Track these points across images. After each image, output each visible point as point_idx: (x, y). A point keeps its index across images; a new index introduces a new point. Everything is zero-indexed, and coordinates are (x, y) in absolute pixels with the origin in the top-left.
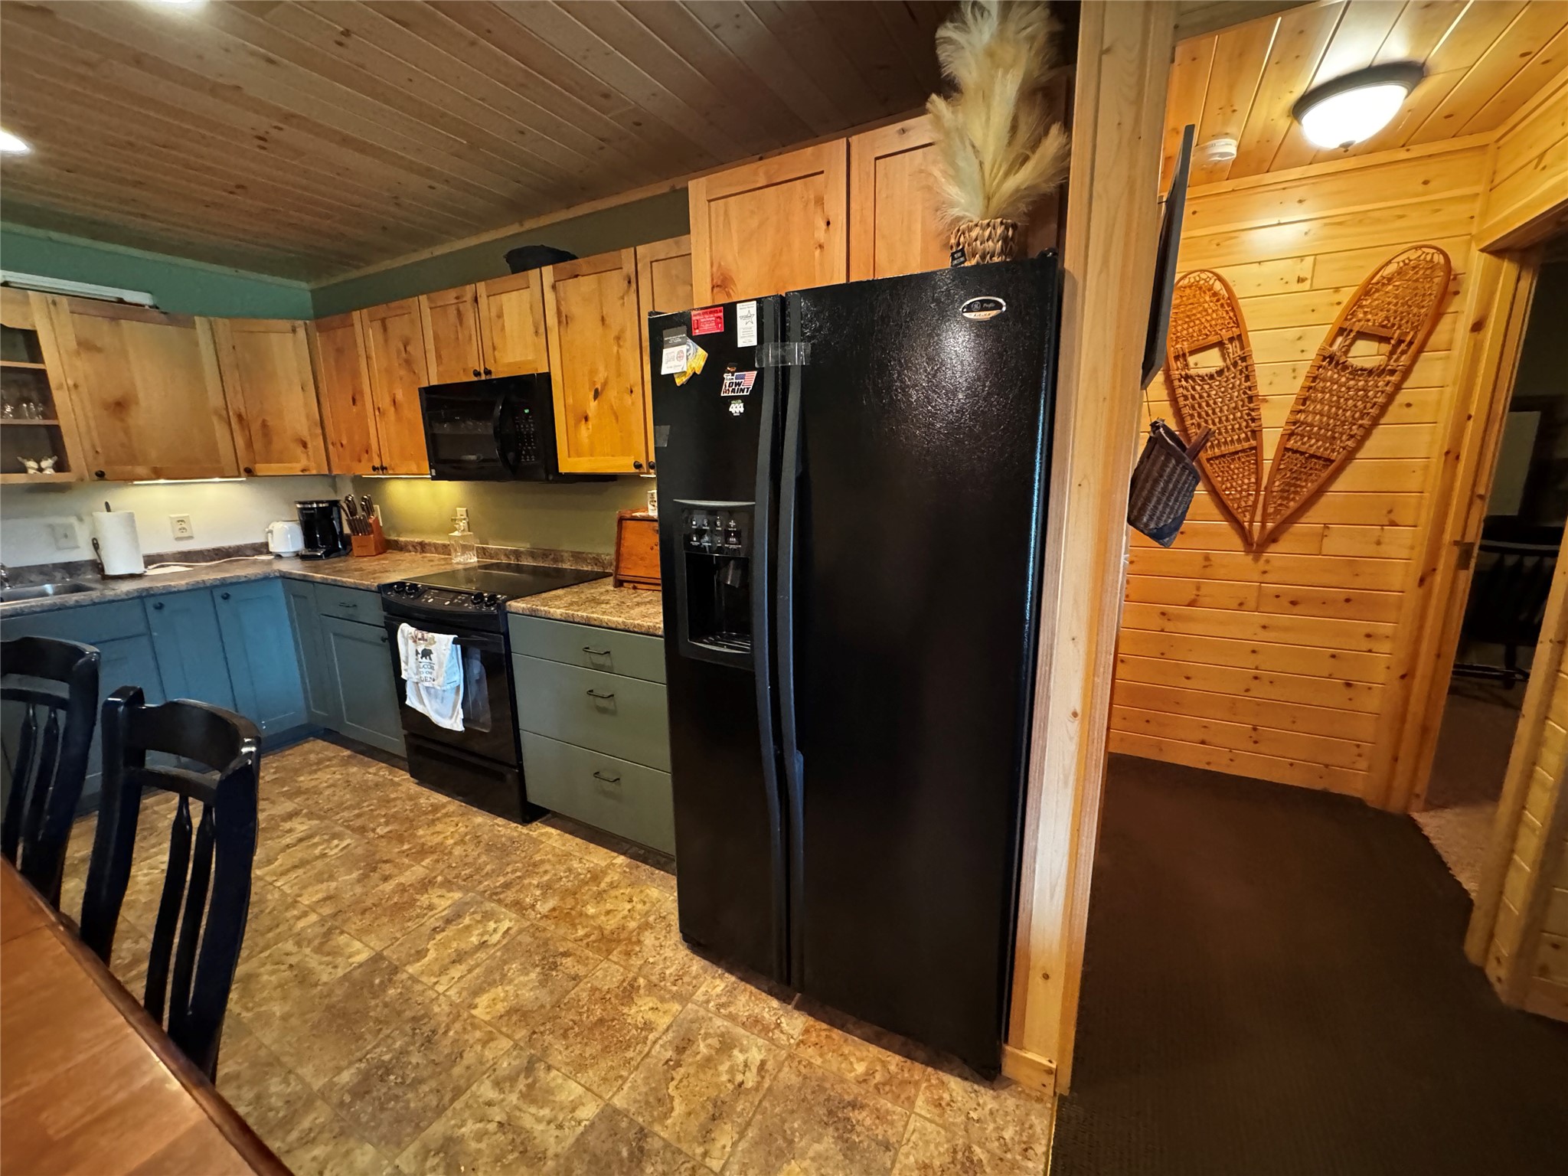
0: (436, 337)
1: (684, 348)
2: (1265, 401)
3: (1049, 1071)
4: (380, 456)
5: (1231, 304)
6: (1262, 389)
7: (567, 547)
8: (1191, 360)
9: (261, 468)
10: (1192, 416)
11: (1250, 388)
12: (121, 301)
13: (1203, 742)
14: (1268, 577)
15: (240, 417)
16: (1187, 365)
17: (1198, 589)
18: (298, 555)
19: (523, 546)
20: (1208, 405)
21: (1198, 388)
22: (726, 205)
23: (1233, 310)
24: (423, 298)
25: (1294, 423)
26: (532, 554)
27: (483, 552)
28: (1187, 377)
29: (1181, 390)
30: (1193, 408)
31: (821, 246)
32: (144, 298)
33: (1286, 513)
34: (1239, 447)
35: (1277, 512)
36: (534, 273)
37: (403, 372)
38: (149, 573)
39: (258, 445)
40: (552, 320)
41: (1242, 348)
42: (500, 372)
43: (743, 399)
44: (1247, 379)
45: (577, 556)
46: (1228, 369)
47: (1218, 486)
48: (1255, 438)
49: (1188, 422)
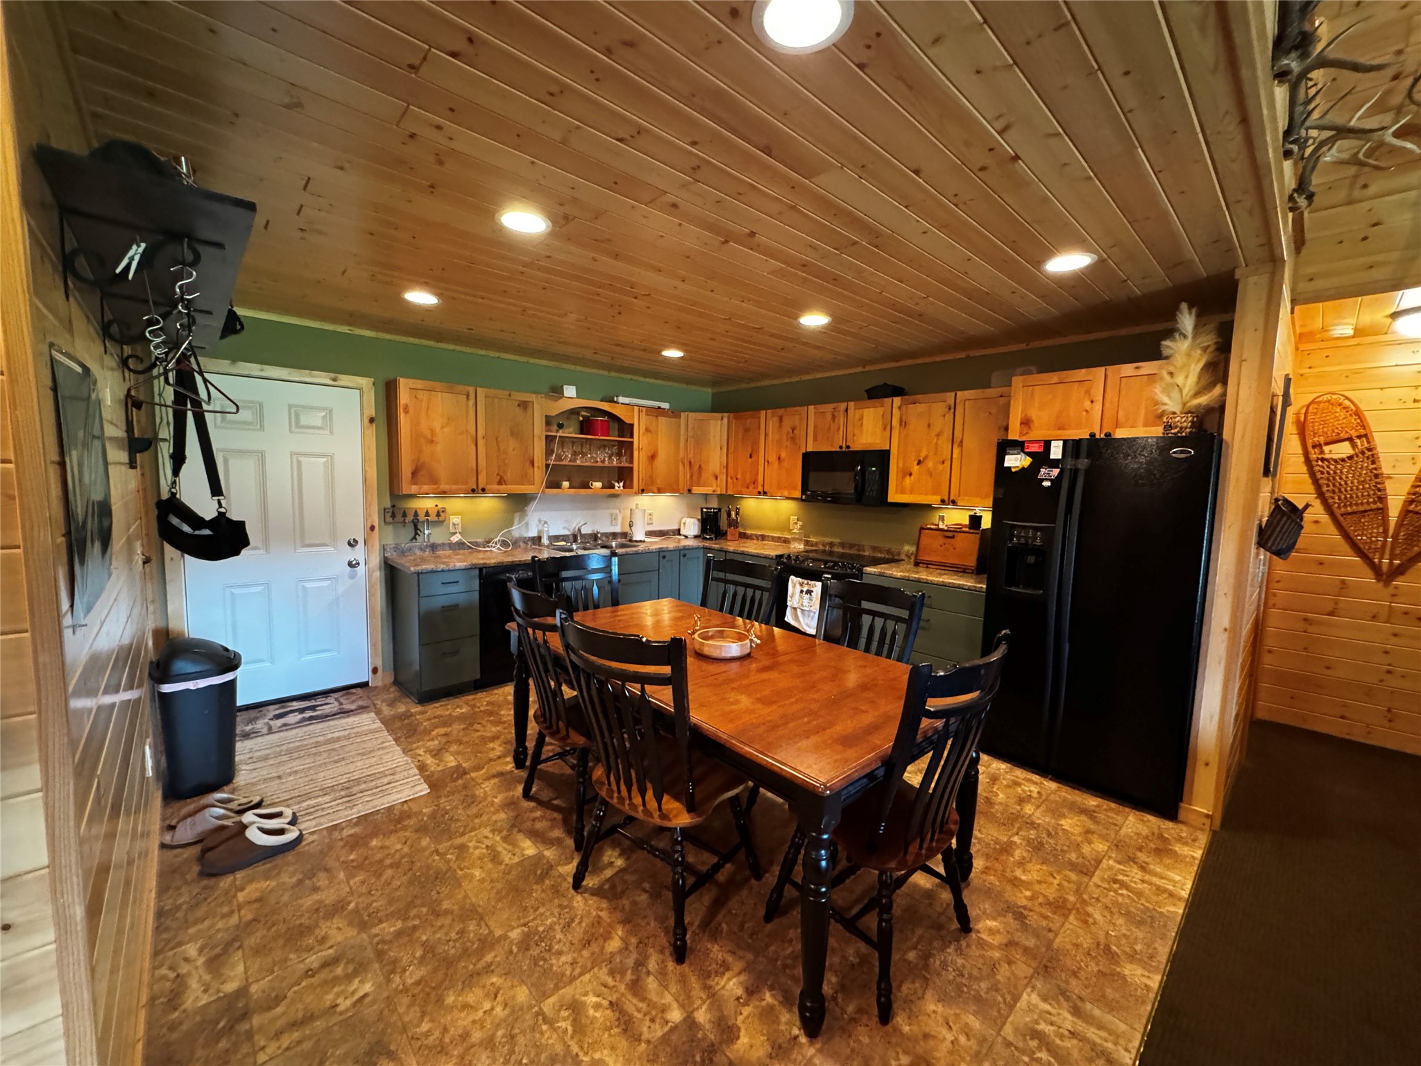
0: (815, 427)
1: (1019, 456)
2: (1390, 478)
3: (1207, 816)
4: (763, 486)
5: (1358, 414)
6: (1386, 469)
7: (866, 542)
8: (1326, 449)
9: (695, 490)
10: (1328, 486)
11: (1376, 469)
12: (659, 408)
13: (1343, 717)
14: (1396, 599)
15: (690, 462)
16: (1322, 452)
17: (1336, 604)
18: (696, 537)
19: (837, 541)
20: (1341, 478)
21: (1332, 467)
22: (1033, 390)
23: (1359, 418)
24: (811, 408)
25: (1414, 494)
26: (842, 545)
27: (807, 543)
28: (1323, 460)
29: (1318, 468)
30: (1329, 480)
31: (1087, 411)
32: (665, 406)
33: (1410, 555)
34: (1367, 507)
35: (1402, 554)
36: (888, 401)
37: (788, 443)
38: (647, 540)
39: (695, 478)
40: (895, 422)
41: (1368, 442)
42: (856, 447)
43: (1051, 480)
44: (1373, 462)
45: (874, 549)
46: (1357, 456)
47: (1351, 534)
48: (1381, 502)
49: (1325, 489)
